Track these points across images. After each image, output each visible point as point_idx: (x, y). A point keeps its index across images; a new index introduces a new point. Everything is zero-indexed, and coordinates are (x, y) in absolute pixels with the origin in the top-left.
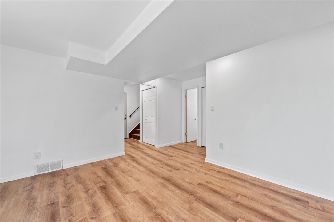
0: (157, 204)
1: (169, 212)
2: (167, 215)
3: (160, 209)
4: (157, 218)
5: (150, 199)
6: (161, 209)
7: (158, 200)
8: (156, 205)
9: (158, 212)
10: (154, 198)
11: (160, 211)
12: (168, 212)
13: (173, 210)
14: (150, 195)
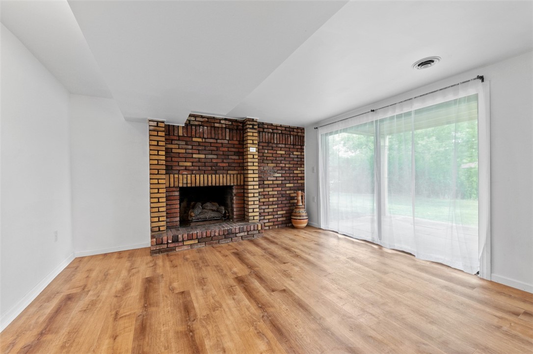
0: (259, 323)
1: (245, 309)
2: (251, 306)
3: (257, 314)
4: (263, 305)
5: (270, 334)
6: (254, 315)
7: (256, 329)
8: (262, 320)
9: (260, 312)
10: (260, 334)
11: (258, 313)
12: (247, 309)
13: (240, 310)
14: (269, 343)
